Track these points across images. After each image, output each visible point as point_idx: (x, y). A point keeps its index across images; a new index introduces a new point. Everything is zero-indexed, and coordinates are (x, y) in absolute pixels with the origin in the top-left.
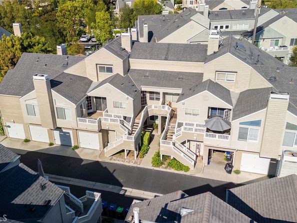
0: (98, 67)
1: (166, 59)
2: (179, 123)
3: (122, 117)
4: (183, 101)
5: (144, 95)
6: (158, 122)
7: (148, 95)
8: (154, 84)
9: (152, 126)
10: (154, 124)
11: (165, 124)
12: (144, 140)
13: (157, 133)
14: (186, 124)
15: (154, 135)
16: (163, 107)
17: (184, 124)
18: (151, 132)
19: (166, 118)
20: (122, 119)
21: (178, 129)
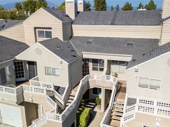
0: (37, 32)
1: (112, 24)
2: (129, 99)
3: (53, 87)
4: (136, 67)
5: (86, 64)
6: (102, 96)
7: (91, 65)
8: (97, 50)
9: (94, 101)
10: (97, 98)
11: (109, 100)
12: (81, 119)
13: (99, 110)
14: (141, 101)
15: (96, 112)
16: (108, 78)
17: (138, 101)
18: (93, 108)
19: (111, 91)
20: (52, 89)
21: (128, 107)
